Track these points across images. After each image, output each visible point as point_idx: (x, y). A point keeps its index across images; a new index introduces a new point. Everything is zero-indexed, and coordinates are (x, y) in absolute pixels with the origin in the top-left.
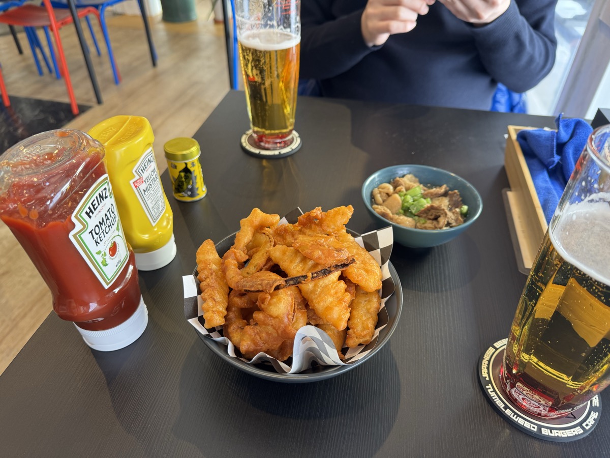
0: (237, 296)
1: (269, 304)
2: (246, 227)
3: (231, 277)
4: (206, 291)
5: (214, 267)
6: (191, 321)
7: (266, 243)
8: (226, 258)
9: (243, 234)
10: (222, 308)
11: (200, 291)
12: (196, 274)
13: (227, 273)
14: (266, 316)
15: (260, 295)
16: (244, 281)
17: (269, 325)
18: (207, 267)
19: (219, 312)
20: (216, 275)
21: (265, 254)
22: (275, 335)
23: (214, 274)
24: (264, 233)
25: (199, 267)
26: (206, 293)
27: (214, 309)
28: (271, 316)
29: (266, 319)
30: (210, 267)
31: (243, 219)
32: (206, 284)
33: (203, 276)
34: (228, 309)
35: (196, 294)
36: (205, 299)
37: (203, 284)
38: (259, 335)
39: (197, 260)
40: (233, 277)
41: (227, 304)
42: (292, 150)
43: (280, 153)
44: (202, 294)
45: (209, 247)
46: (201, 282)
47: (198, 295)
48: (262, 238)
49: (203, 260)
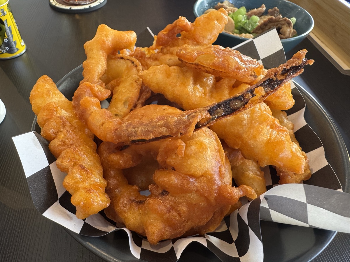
0: (114, 152)
1: (187, 156)
2: (95, 51)
3: (98, 124)
4: (63, 154)
5: (64, 113)
6: (48, 214)
7: (129, 69)
8: (78, 98)
9: (93, 61)
10: (97, 178)
11: (52, 157)
12: (38, 130)
13: (90, 119)
14: (183, 178)
15: (164, 145)
16: (127, 126)
17: (191, 191)
18: (52, 114)
19: (96, 186)
20: (72, 126)
21: (135, 84)
22: (203, 204)
23: (68, 123)
24: (122, 58)
25: (40, 117)
26: (64, 158)
27: (87, 184)
28: (192, 176)
29: (185, 182)
30: (58, 115)
31: (87, 42)
32: (60, 143)
33: (51, 131)
34: (105, 176)
35: (46, 164)
36: (64, 169)
37: (55, 144)
38: (177, 211)
39: (34, 108)
40: (103, 123)
41: (101, 168)
42: (101, 3)
43: (90, 6)
44: (58, 161)
45: (47, 86)
46: (49, 142)
47: (50, 163)
48: (119, 64)
49: (43, 105)
